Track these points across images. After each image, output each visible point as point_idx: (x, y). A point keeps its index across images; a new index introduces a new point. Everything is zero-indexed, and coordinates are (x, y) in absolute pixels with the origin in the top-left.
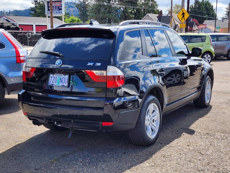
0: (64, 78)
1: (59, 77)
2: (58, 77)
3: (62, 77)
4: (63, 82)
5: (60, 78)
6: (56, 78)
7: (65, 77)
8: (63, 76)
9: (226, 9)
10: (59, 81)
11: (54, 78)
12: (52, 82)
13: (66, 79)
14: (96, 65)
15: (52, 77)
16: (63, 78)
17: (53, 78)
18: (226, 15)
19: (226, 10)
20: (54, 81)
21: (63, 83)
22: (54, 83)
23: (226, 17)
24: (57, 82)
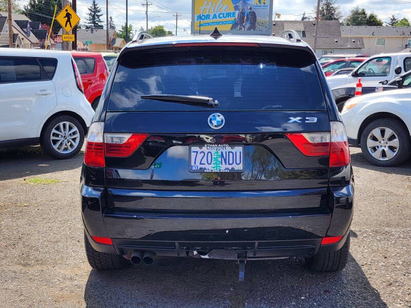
0: (231, 154)
1: (217, 153)
2: (213, 151)
3: (224, 152)
4: (231, 162)
5: (220, 154)
6: (209, 154)
7: (234, 151)
8: (228, 149)
9: (90, 10)
10: (220, 159)
11: (203, 154)
12: (201, 164)
13: (238, 154)
14: (306, 122)
15: (197, 152)
16: (229, 152)
17: (200, 156)
18: (89, 22)
19: (89, 12)
20: (204, 161)
21: (229, 164)
22: (206, 166)
23: (90, 25)
24: (213, 162)
